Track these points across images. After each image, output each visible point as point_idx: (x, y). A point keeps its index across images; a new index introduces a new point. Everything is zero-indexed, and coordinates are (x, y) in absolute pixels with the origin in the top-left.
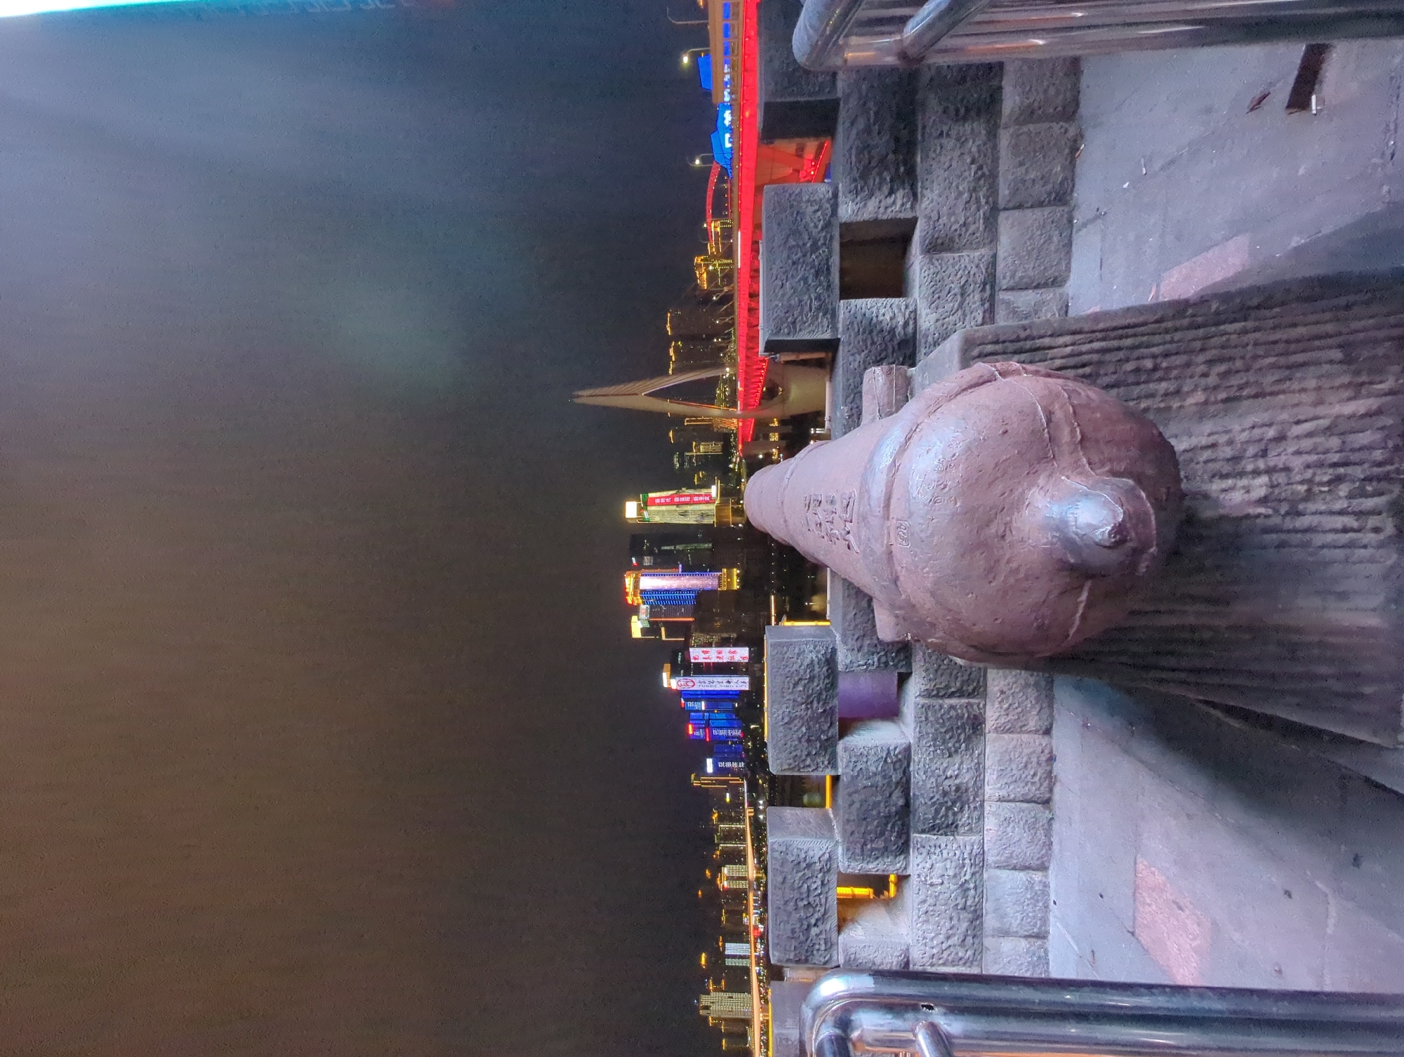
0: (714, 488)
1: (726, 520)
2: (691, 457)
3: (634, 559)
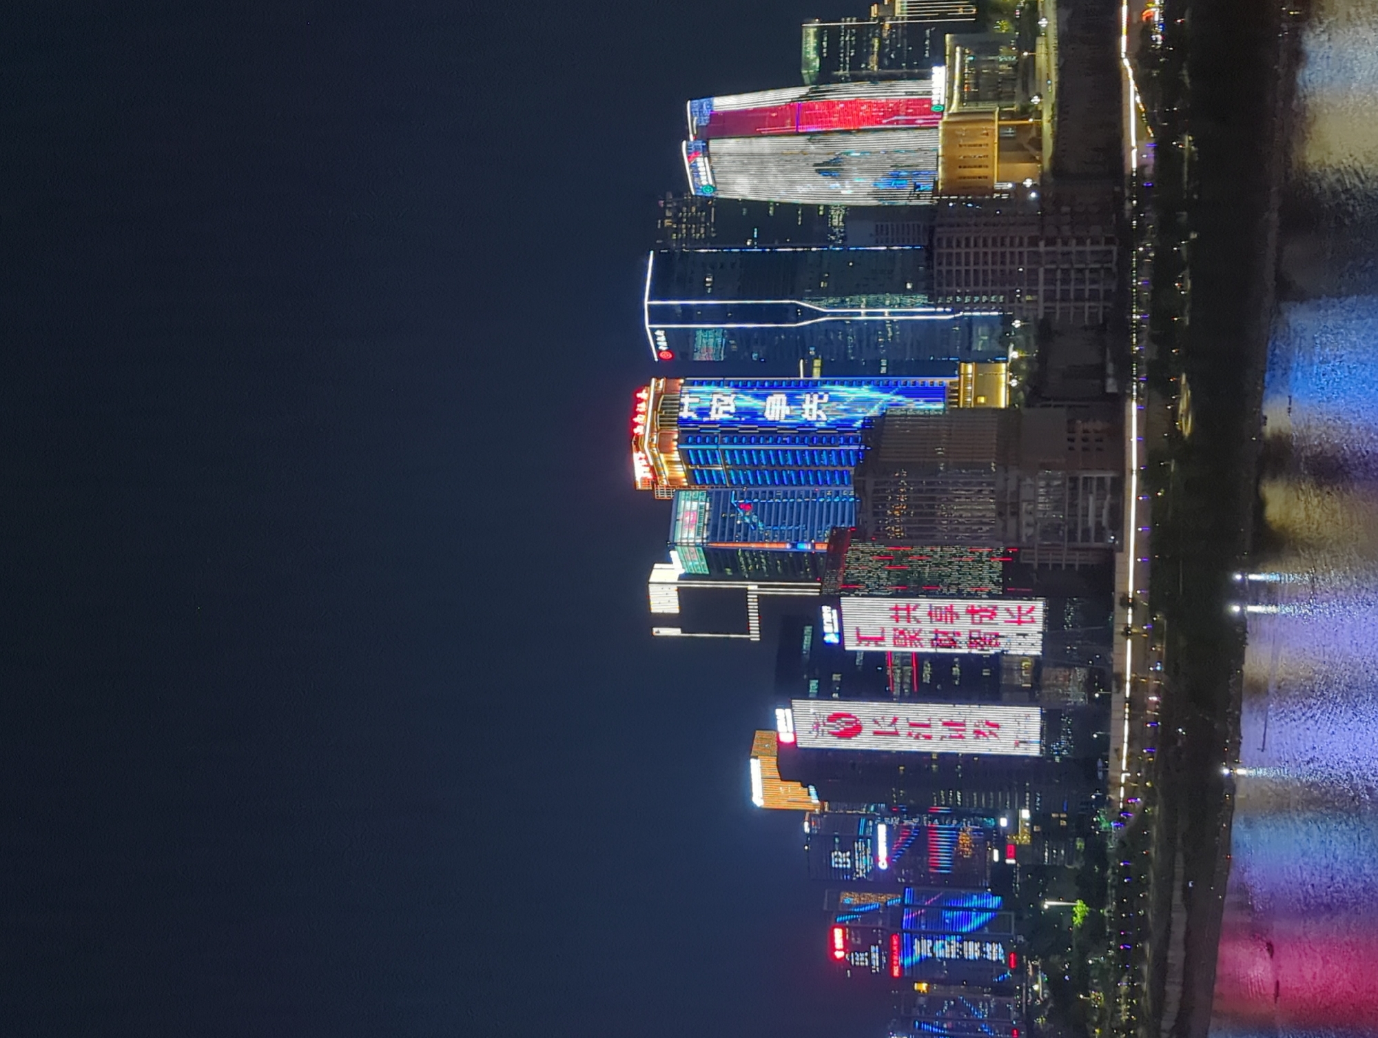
0: (939, 74)
1: (977, 172)
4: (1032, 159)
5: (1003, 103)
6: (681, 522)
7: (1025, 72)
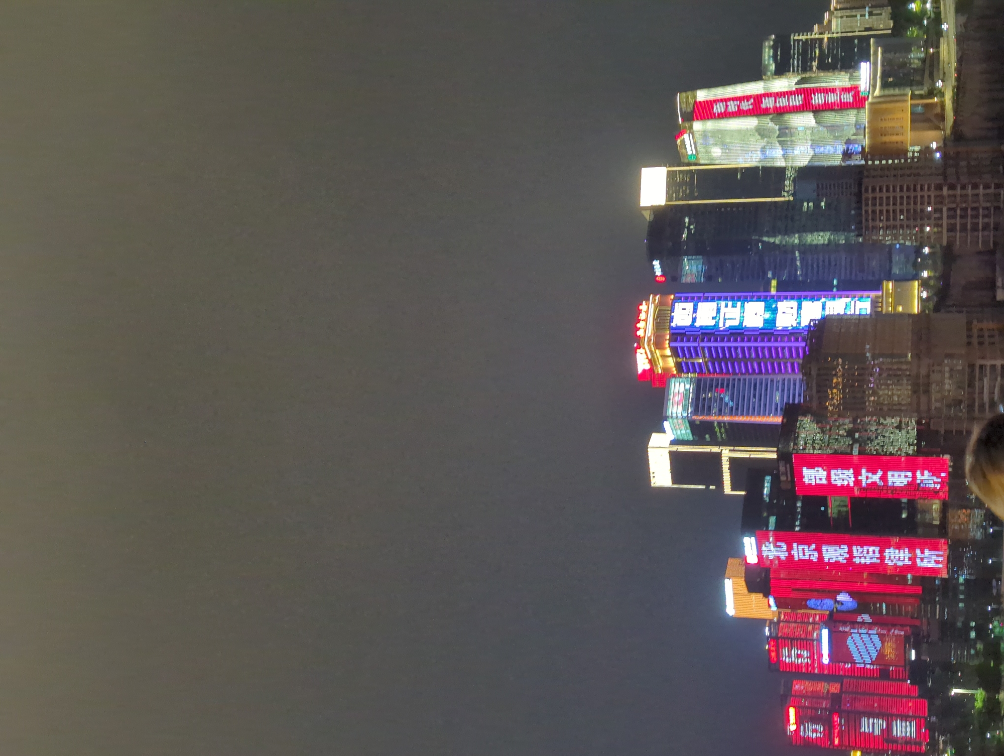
0: (865, 68)
1: (895, 138)
2: (808, 46)
3: (656, 263)
4: (937, 128)
5: (914, 88)
6: (671, 401)
7: (932, 64)
